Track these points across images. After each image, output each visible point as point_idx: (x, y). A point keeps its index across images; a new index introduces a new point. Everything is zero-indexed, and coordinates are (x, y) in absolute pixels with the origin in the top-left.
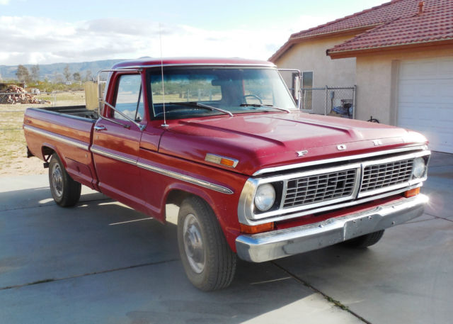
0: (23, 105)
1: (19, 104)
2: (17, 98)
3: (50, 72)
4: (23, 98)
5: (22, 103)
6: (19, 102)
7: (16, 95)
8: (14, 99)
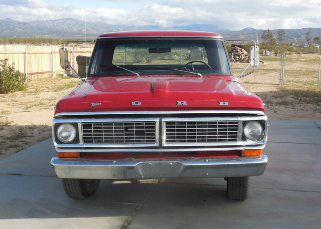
0: (241, 63)
1: (238, 62)
2: (237, 57)
3: (298, 36)
4: (243, 58)
5: (241, 62)
6: (238, 61)
7: (237, 55)
8: (235, 58)
